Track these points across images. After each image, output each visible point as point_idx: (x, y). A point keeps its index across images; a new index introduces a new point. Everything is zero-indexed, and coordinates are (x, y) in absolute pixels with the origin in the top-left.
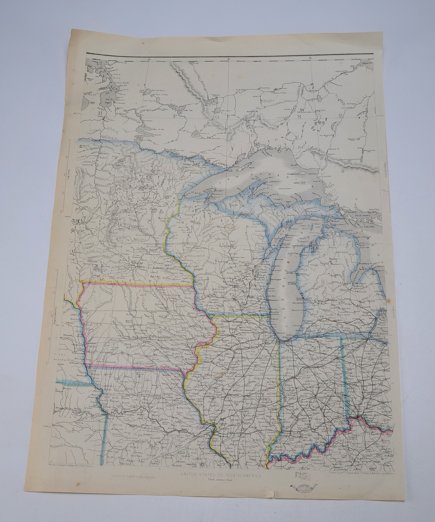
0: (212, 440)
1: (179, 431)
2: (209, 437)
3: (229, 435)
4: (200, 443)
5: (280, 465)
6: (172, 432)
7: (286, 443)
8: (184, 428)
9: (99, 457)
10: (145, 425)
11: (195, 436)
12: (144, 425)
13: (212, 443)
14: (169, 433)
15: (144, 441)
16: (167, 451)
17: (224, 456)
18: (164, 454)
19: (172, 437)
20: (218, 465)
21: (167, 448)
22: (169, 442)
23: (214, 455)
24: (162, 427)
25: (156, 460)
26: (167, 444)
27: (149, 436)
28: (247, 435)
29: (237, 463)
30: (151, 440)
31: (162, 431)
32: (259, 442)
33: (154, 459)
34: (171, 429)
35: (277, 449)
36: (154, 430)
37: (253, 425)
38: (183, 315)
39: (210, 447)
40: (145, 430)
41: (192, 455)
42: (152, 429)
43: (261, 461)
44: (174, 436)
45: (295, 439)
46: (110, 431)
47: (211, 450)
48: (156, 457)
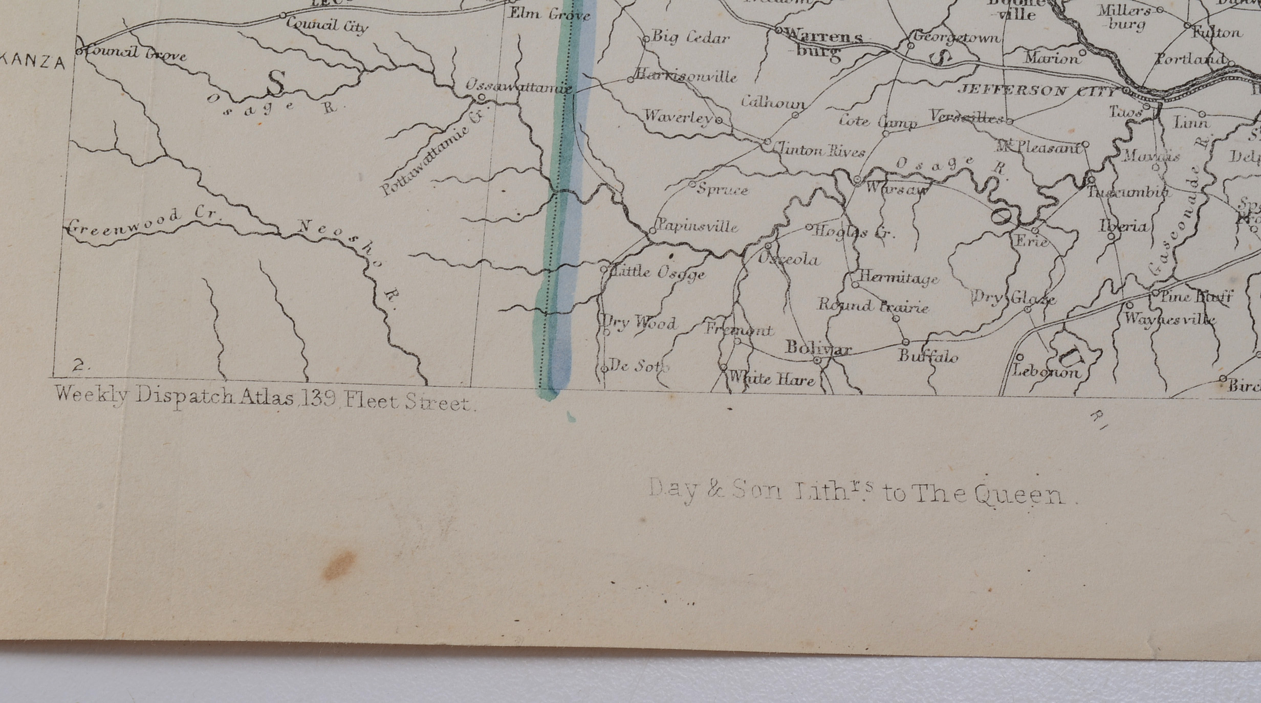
6: (1192, 87)
9: (526, 322)
10: (942, 31)
12: (925, 35)
14: (1166, 95)
15: (939, 176)
16: (1158, 262)
18: (1132, 289)
19: (1204, 134)
21: (1162, 234)
22: (1178, 175)
24: (1100, 52)
25: (1064, 343)
26: (1156, 200)
27: (980, 126)
30: (1001, 165)
31: (1098, 87)
33: (1037, 329)
34: (1186, 59)
36: (1030, 79)
40: (937, 75)
42: (1004, 68)
44: (1219, 127)
46: (621, 90)
48: (1056, 312)
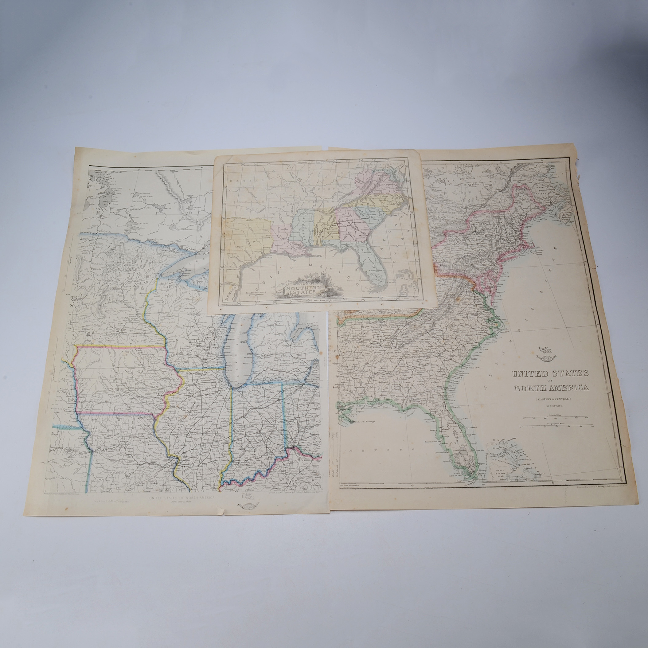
0: (175, 470)
1: (149, 464)
2: (173, 467)
3: (189, 466)
4: (165, 473)
5: (230, 488)
6: (143, 464)
7: (235, 470)
8: (153, 461)
9: (84, 486)
10: (123, 459)
11: (162, 467)
12: (121, 459)
13: (175, 472)
14: (141, 465)
15: (121, 472)
16: (139, 480)
17: (185, 482)
18: (136, 483)
20: (180, 490)
21: (139, 478)
22: (141, 472)
23: (177, 481)
24: (136, 461)
25: (130, 488)
26: (139, 474)
27: (125, 468)
28: (204, 465)
29: (195, 488)
30: (126, 471)
31: (135, 464)
32: (213, 470)
33: (128, 486)
34: (143, 462)
35: (228, 475)
36: (130, 463)
37: (209, 457)
38: (156, 370)
39: (174, 476)
40: (122, 463)
41: (159, 482)
42: (127, 462)
43: (215, 485)
44: (145, 468)
45: (242, 466)
46: (94, 465)
47: (174, 478)
48: (130, 485)
